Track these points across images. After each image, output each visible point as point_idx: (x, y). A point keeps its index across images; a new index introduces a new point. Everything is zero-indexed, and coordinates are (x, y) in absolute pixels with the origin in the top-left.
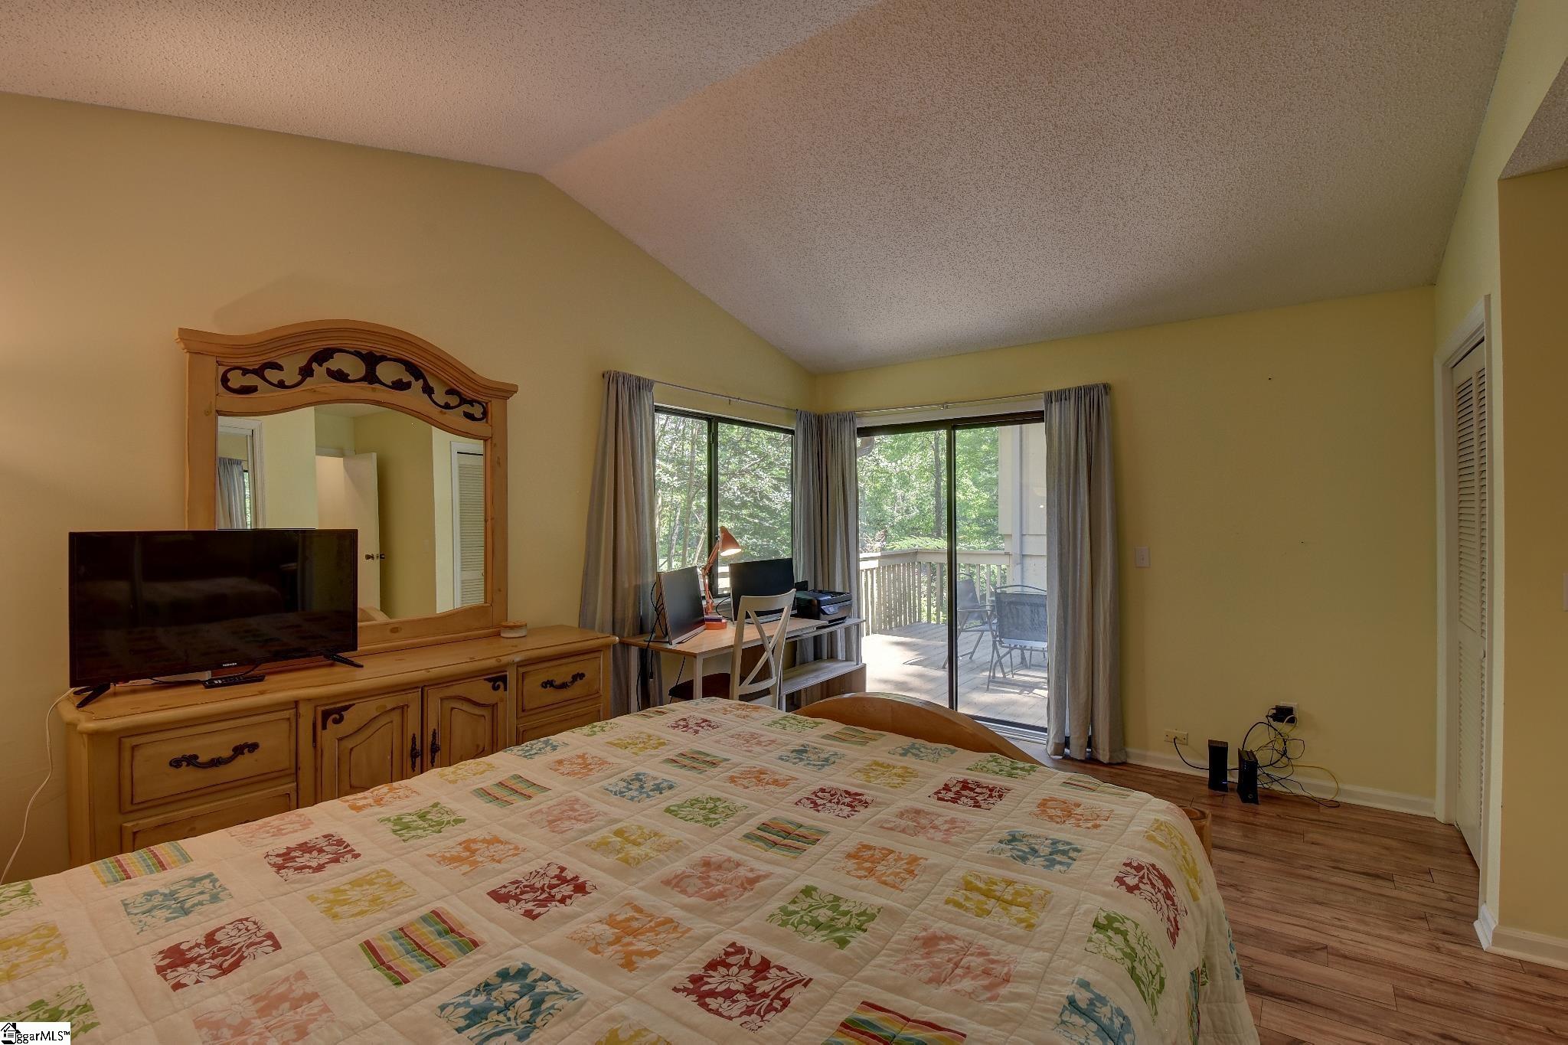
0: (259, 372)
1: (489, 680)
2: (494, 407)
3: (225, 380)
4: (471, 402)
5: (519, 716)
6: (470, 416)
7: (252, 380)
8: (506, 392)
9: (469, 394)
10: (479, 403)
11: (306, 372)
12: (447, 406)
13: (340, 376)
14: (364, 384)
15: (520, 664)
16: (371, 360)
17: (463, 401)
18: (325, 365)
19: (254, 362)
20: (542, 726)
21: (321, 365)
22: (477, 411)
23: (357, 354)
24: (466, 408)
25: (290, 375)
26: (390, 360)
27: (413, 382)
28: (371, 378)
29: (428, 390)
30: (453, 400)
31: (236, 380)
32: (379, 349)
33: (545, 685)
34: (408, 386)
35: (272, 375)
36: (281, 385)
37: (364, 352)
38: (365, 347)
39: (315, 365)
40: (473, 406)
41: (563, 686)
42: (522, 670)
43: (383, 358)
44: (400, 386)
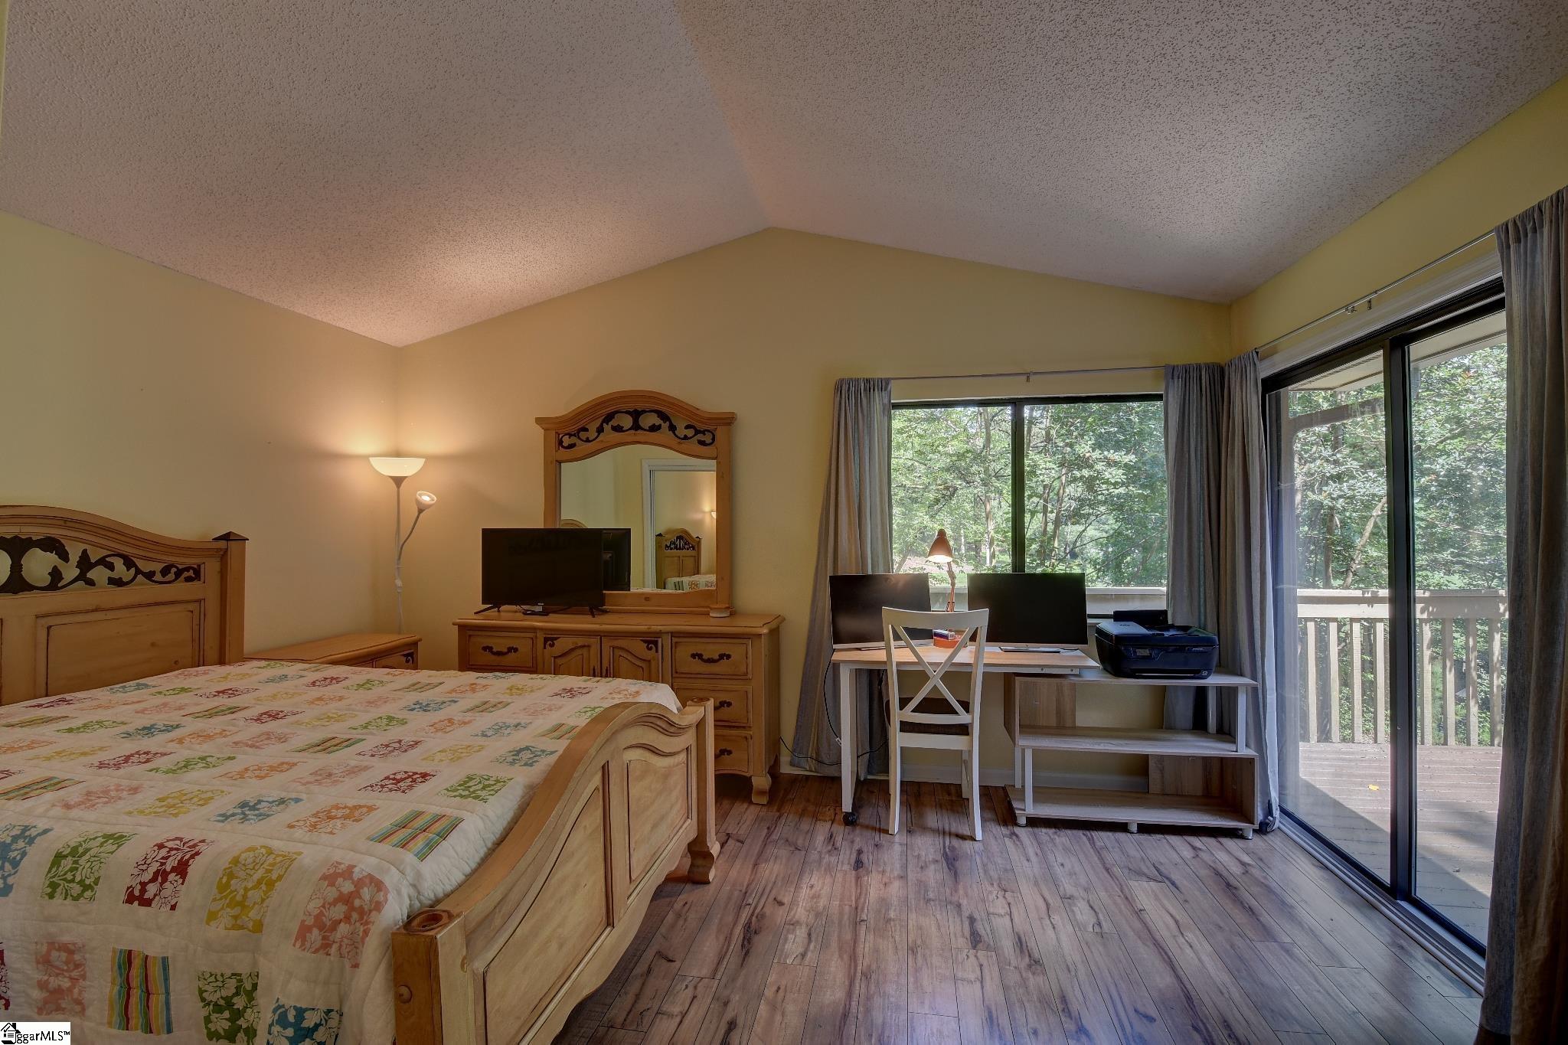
0: (576, 435)
1: (645, 641)
2: (720, 433)
3: (561, 443)
4: (703, 432)
5: (674, 676)
6: (702, 443)
7: (574, 440)
8: (728, 420)
9: (701, 427)
10: (708, 431)
11: (600, 430)
12: (686, 438)
13: (618, 429)
14: (633, 431)
15: (673, 634)
16: (636, 414)
17: (697, 432)
18: (610, 423)
19: (573, 429)
20: (693, 689)
21: (607, 424)
22: (708, 438)
23: (627, 412)
24: (700, 437)
25: (592, 434)
26: (648, 412)
27: (663, 424)
28: (636, 427)
29: (672, 428)
30: (690, 433)
31: (567, 441)
32: (640, 407)
33: (693, 656)
34: (659, 428)
35: (583, 435)
36: (588, 440)
37: (631, 410)
38: (631, 407)
39: (605, 425)
40: (705, 434)
41: (710, 661)
42: (675, 640)
43: (644, 412)
44: (654, 428)
